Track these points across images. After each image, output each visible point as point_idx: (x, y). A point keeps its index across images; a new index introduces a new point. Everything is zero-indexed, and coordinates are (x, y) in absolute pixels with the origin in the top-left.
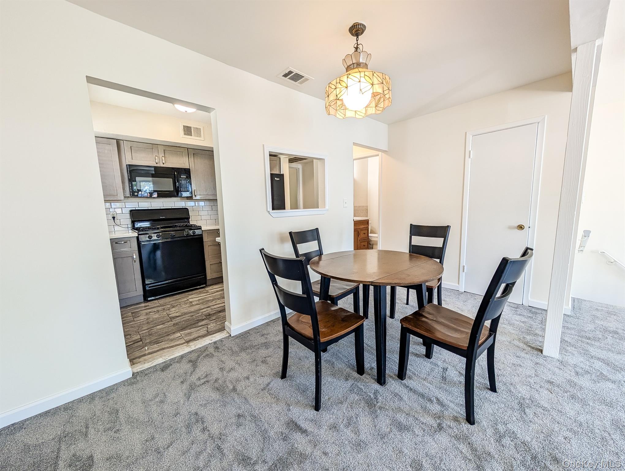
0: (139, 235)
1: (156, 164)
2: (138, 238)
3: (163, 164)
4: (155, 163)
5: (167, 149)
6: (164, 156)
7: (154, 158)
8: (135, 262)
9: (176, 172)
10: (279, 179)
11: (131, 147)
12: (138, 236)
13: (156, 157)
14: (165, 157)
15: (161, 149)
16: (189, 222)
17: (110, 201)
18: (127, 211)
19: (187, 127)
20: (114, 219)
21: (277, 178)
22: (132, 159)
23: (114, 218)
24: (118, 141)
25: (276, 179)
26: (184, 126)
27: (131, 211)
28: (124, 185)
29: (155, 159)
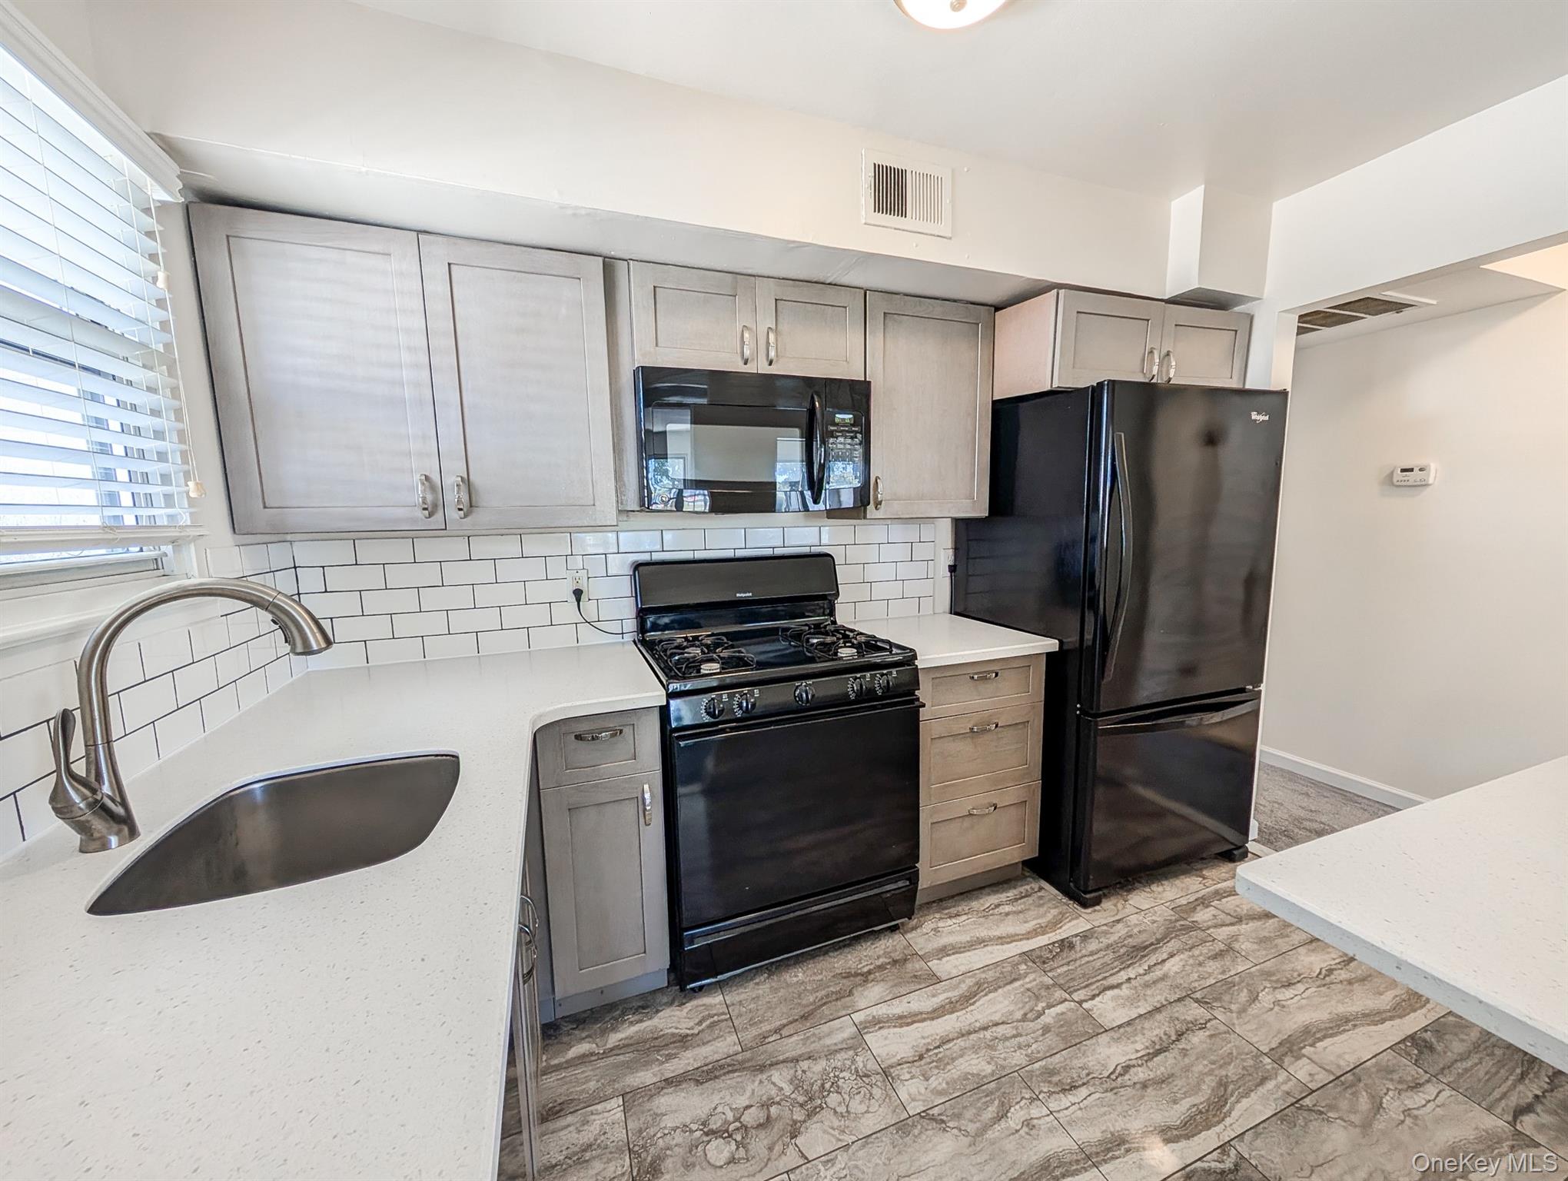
0: (671, 695)
1: (741, 363)
2: (664, 711)
3: (771, 363)
4: (739, 359)
5: (791, 292)
6: (774, 327)
7: (739, 336)
8: (647, 825)
9: (819, 396)
10: (1267, 418)
11: (655, 287)
12: (668, 702)
13: (746, 335)
14: (776, 331)
15: (766, 294)
16: (832, 613)
17: (570, 530)
18: (620, 565)
19: (889, 170)
20: (578, 600)
21: (1259, 414)
22: (657, 345)
23: (578, 594)
24: (609, 266)
25: (1254, 416)
26: (877, 168)
27: (637, 566)
28: (621, 459)
29: (743, 342)
